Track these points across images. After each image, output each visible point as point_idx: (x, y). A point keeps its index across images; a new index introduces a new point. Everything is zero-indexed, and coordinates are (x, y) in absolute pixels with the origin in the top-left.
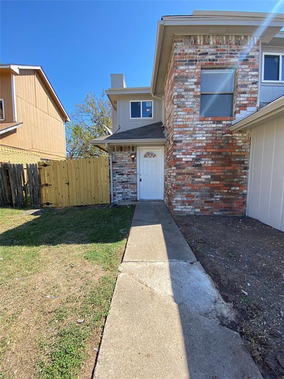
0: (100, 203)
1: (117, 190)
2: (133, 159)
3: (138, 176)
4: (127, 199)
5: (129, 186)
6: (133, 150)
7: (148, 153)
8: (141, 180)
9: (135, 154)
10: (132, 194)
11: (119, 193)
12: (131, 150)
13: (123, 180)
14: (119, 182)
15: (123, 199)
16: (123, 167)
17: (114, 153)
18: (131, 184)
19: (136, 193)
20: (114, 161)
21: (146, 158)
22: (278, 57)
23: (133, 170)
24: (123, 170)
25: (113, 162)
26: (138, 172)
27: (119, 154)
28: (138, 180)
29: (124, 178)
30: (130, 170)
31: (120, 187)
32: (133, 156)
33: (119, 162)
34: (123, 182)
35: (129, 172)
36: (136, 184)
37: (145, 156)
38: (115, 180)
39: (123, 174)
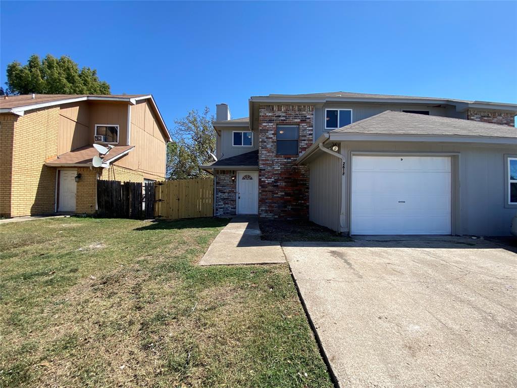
0: (205, 216)
1: (219, 205)
2: (233, 180)
3: (237, 194)
4: (227, 213)
5: (229, 202)
6: (233, 174)
7: (246, 176)
8: (239, 198)
9: (235, 177)
10: (232, 208)
11: (221, 208)
12: (232, 173)
13: (225, 197)
14: (222, 199)
15: (224, 213)
16: (225, 186)
17: (218, 175)
18: (232, 201)
19: (235, 208)
20: (218, 182)
21: (244, 180)
22: (337, 111)
23: (233, 189)
24: (225, 189)
25: (217, 183)
26: (237, 191)
27: (222, 177)
28: (237, 198)
29: (225, 196)
30: (230, 189)
31: (222, 203)
32: (233, 178)
33: (222, 183)
34: (225, 199)
35: (230, 191)
36: (235, 201)
37: (243, 179)
38: (218, 197)
39: (225, 193)
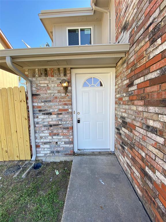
0: (16, 159)
1: (41, 138)
2: (66, 88)
3: (75, 116)
4: (58, 152)
5: (60, 131)
6: (65, 75)
7: (89, 80)
8: (79, 121)
9: (69, 82)
10: (65, 143)
11: (45, 143)
12: (62, 75)
13: (51, 123)
14: (45, 126)
15: (52, 152)
16: (50, 101)
17: (34, 79)
18: (64, 128)
19: (72, 143)
20: (34, 93)
21: (86, 89)
23: (66, 107)
24: (50, 107)
25: (33, 95)
26: (74, 109)
27: (43, 82)
28: (75, 121)
29: (53, 119)
30: (61, 107)
31: (46, 133)
32: (65, 84)
33: (43, 95)
34: (51, 126)
35: (60, 110)
36: (72, 128)
37: (85, 85)
38: (38, 123)
39: (50, 114)
